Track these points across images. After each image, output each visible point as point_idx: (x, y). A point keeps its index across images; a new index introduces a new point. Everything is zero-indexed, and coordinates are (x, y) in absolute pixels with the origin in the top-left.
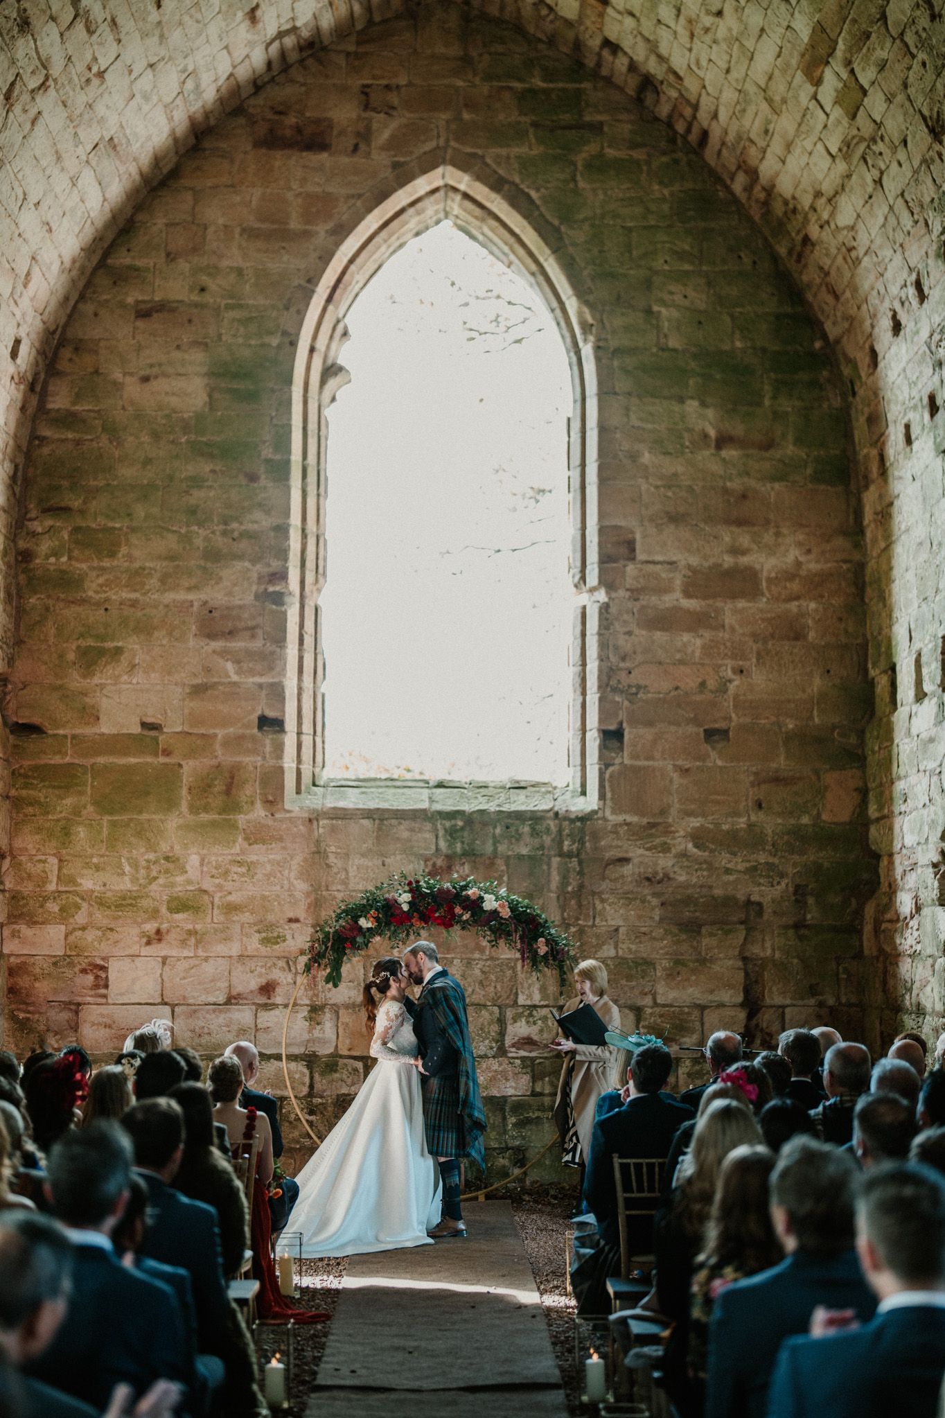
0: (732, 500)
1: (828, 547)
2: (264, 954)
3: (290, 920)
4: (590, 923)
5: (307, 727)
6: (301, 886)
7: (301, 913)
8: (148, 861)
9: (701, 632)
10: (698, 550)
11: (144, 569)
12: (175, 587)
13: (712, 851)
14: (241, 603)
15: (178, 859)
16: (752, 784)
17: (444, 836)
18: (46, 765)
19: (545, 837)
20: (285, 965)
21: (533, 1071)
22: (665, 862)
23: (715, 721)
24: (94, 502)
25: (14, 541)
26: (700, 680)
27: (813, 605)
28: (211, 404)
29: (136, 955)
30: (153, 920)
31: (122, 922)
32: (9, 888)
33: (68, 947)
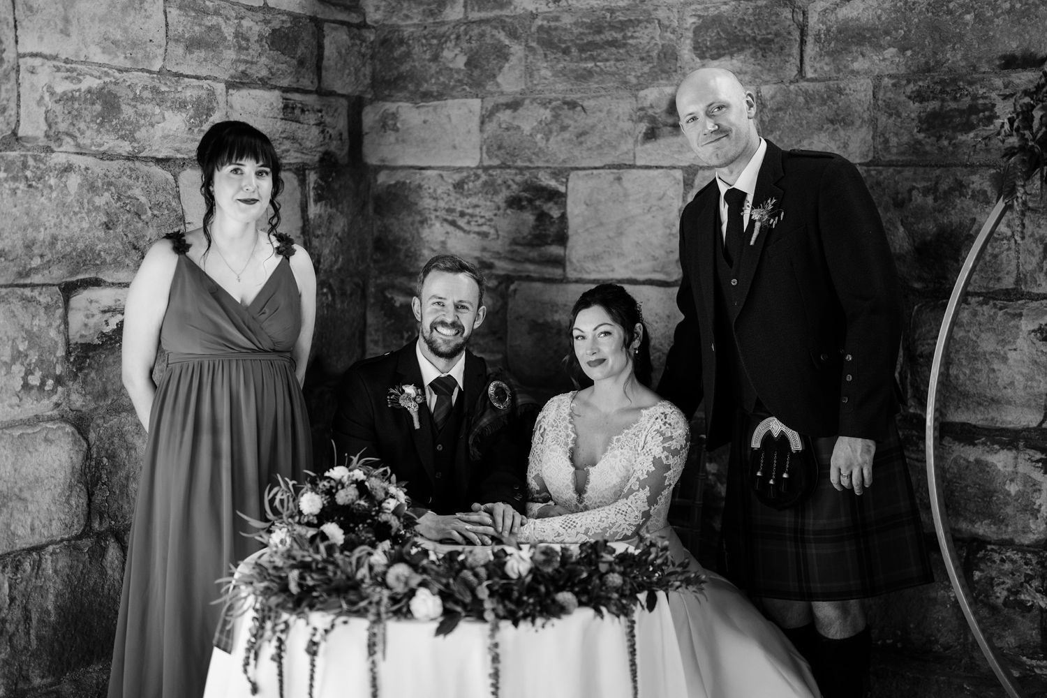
29: (625, 165)
30: (662, 79)
31: (596, 86)
32: (376, 22)
33: (484, 148)
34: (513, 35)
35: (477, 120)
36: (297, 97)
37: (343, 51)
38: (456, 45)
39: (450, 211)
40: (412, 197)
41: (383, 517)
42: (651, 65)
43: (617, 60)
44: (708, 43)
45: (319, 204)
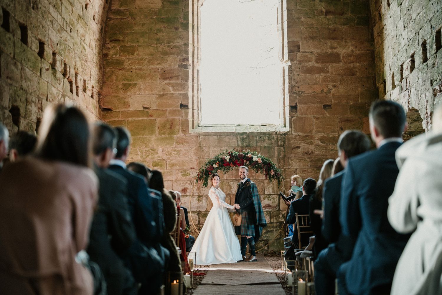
0: (331, 31)
1: (362, 46)
2: (183, 179)
3: (191, 168)
4: (288, 168)
5: (196, 108)
6: (195, 157)
7: (195, 166)
8: (146, 150)
9: (322, 74)
10: (320, 48)
11: (143, 58)
12: (153, 64)
13: (327, 144)
14: (174, 68)
15: (155, 150)
16: (339, 122)
17: (240, 140)
18: (113, 121)
19: (272, 140)
20: (190, 183)
21: (270, 215)
22: (312, 148)
23: (327, 102)
24: (127, 38)
25: (102, 50)
26: (322, 89)
27: (358, 64)
28: (163, 6)
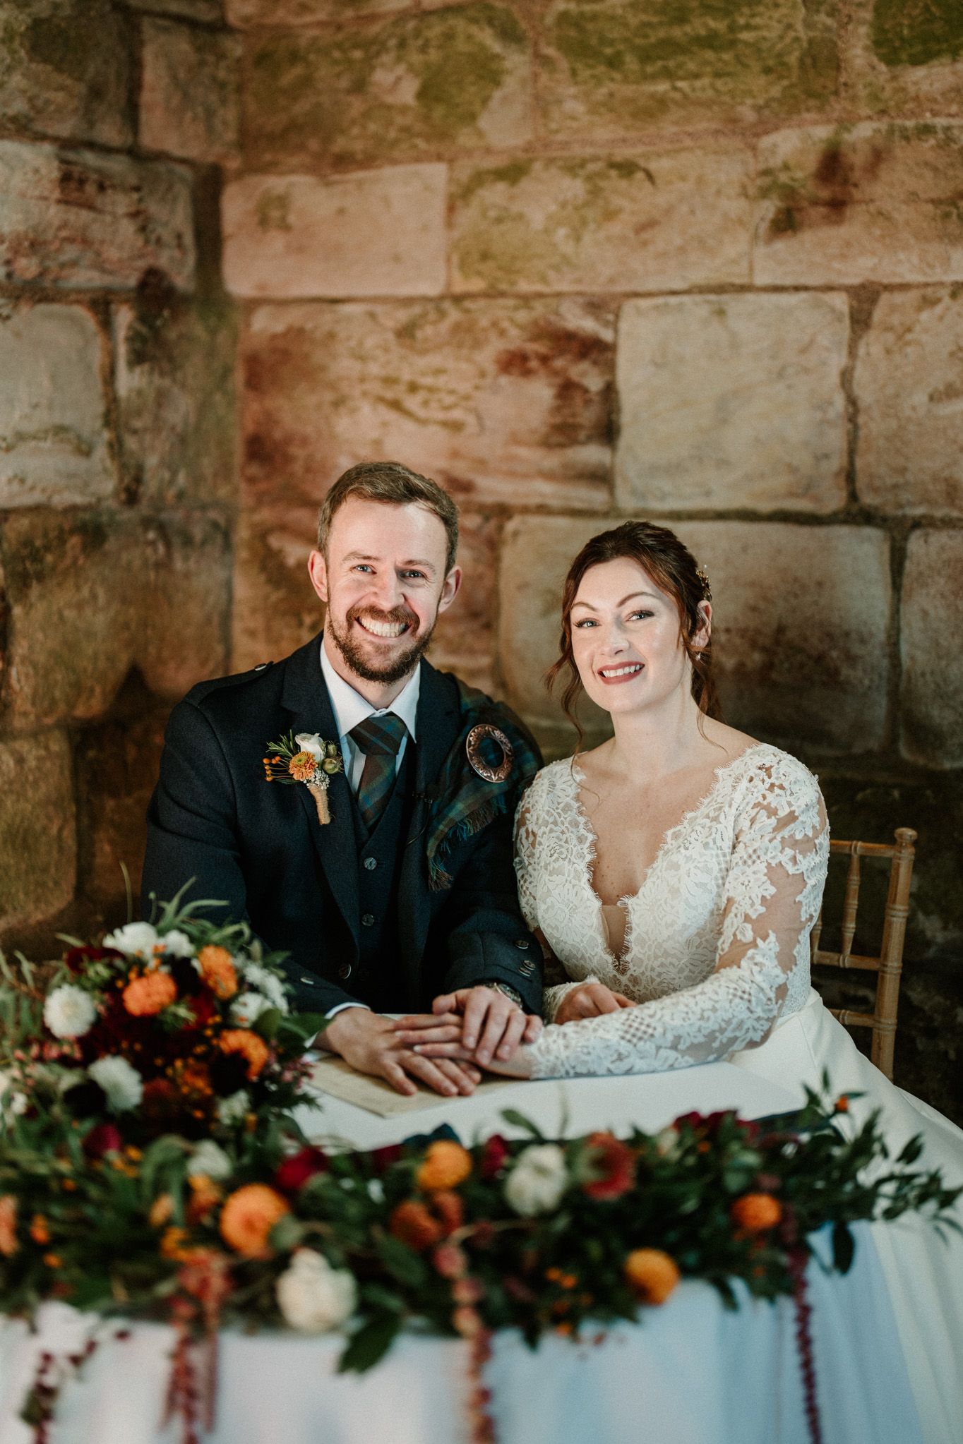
29: (733, 285)
30: (808, 110)
31: (674, 129)
32: (247, 19)
33: (455, 259)
34: (510, 34)
35: (439, 205)
36: (90, 158)
37: (182, 75)
38: (399, 60)
39: (389, 381)
40: (318, 356)
41: (233, 1040)
42: (785, 83)
43: (718, 75)
44: (906, 32)
45: (138, 370)
